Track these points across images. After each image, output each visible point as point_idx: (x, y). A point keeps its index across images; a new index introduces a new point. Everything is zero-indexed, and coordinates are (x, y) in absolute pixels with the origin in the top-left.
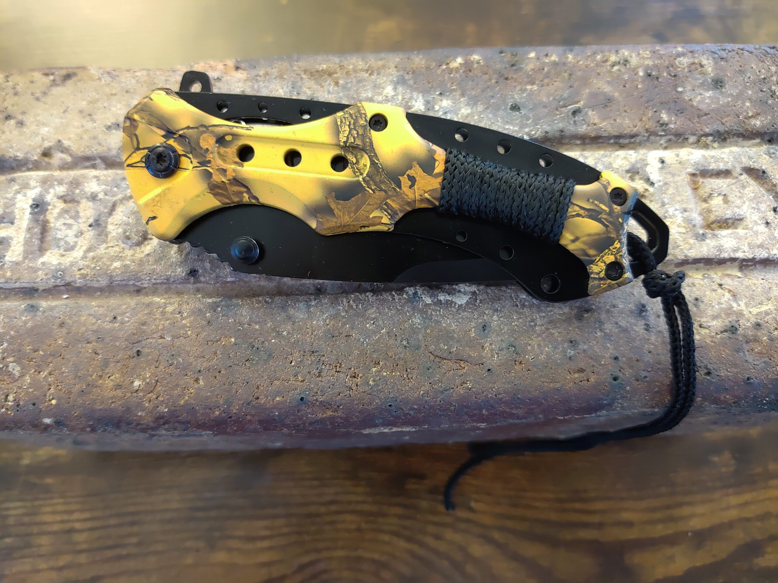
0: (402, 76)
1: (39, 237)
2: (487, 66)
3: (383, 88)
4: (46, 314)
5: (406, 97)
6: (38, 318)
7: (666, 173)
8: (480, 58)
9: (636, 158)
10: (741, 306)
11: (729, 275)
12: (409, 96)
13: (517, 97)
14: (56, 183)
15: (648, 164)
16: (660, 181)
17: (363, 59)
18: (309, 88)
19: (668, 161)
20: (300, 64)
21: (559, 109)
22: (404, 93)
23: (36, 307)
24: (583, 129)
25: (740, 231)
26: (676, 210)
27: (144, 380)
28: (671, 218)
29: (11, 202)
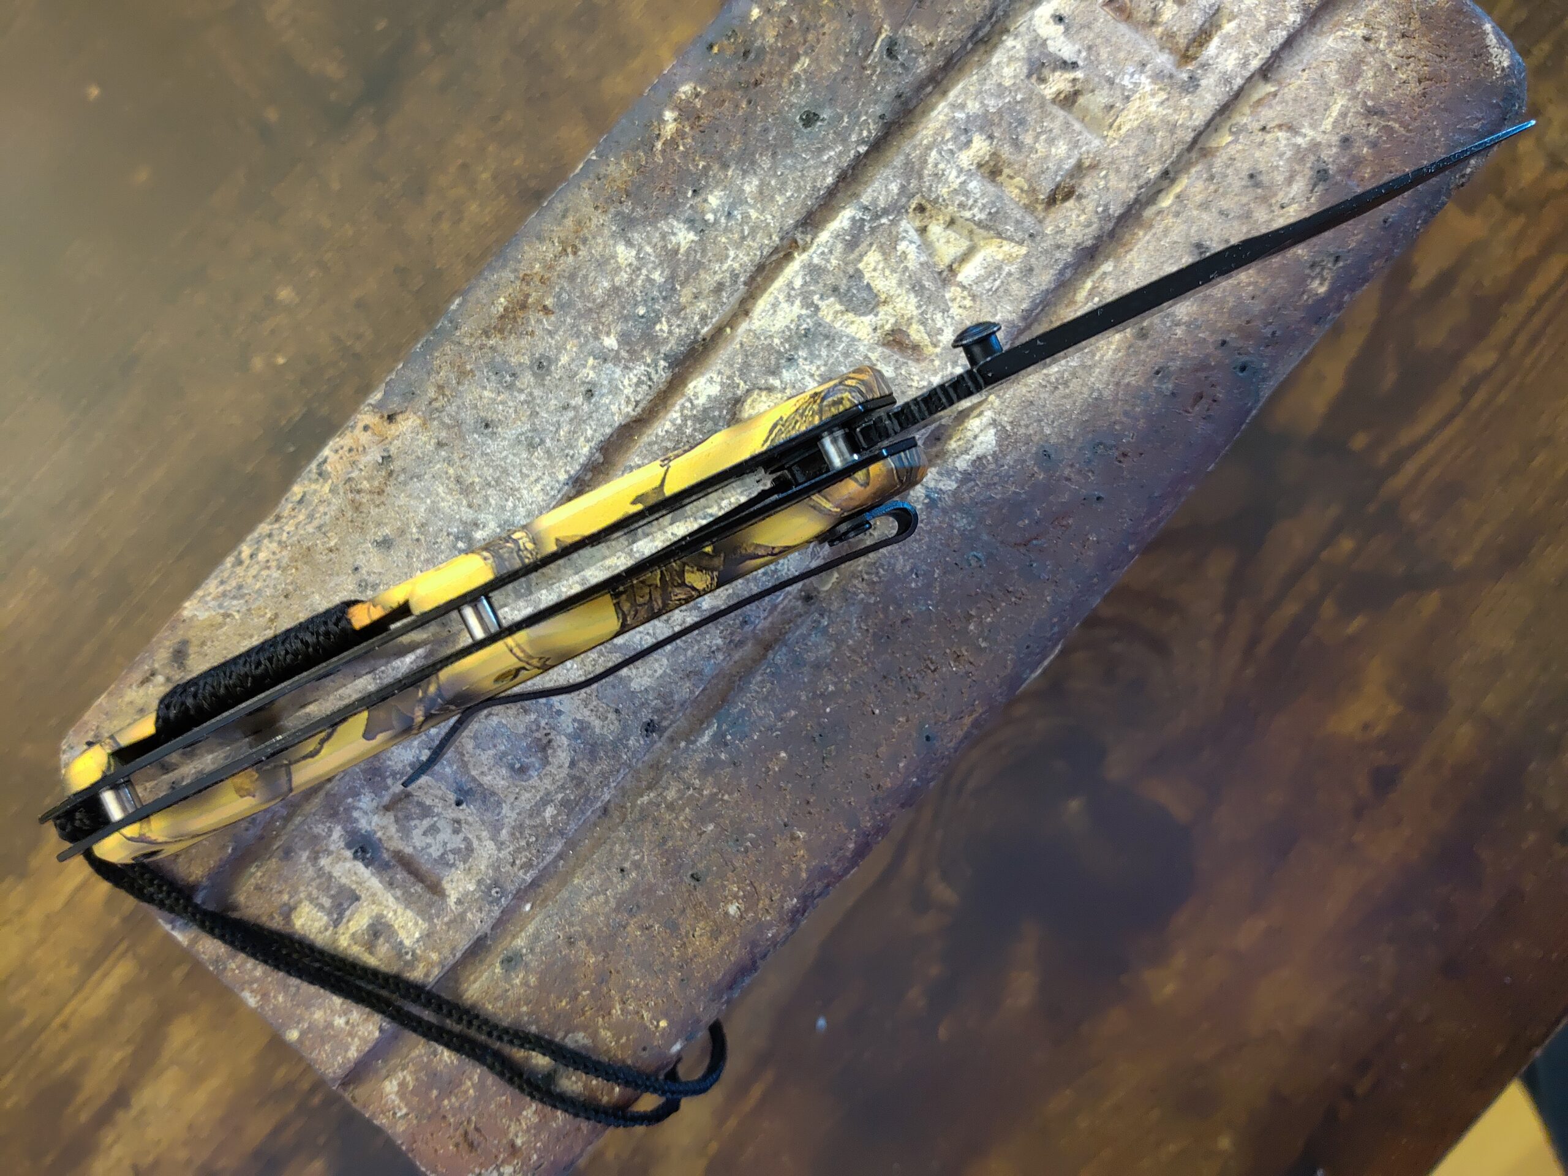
0: (618, 214)
1: (412, 879)
2: (715, 89)
3: (614, 256)
4: (538, 950)
5: (655, 240)
6: (534, 964)
7: (1077, 32)
8: (692, 85)
9: (1023, 45)
10: (1308, 134)
11: (1259, 102)
12: (657, 235)
13: (798, 99)
14: (350, 800)
15: (1046, 40)
16: (1080, 51)
17: (540, 239)
18: (517, 353)
19: (1065, 11)
20: (465, 329)
21: (865, 64)
22: (647, 236)
23: (516, 955)
24: (922, 66)
25: (1229, 27)
26: (1132, 75)
27: (736, 897)
28: (1135, 92)
29: (324, 879)
